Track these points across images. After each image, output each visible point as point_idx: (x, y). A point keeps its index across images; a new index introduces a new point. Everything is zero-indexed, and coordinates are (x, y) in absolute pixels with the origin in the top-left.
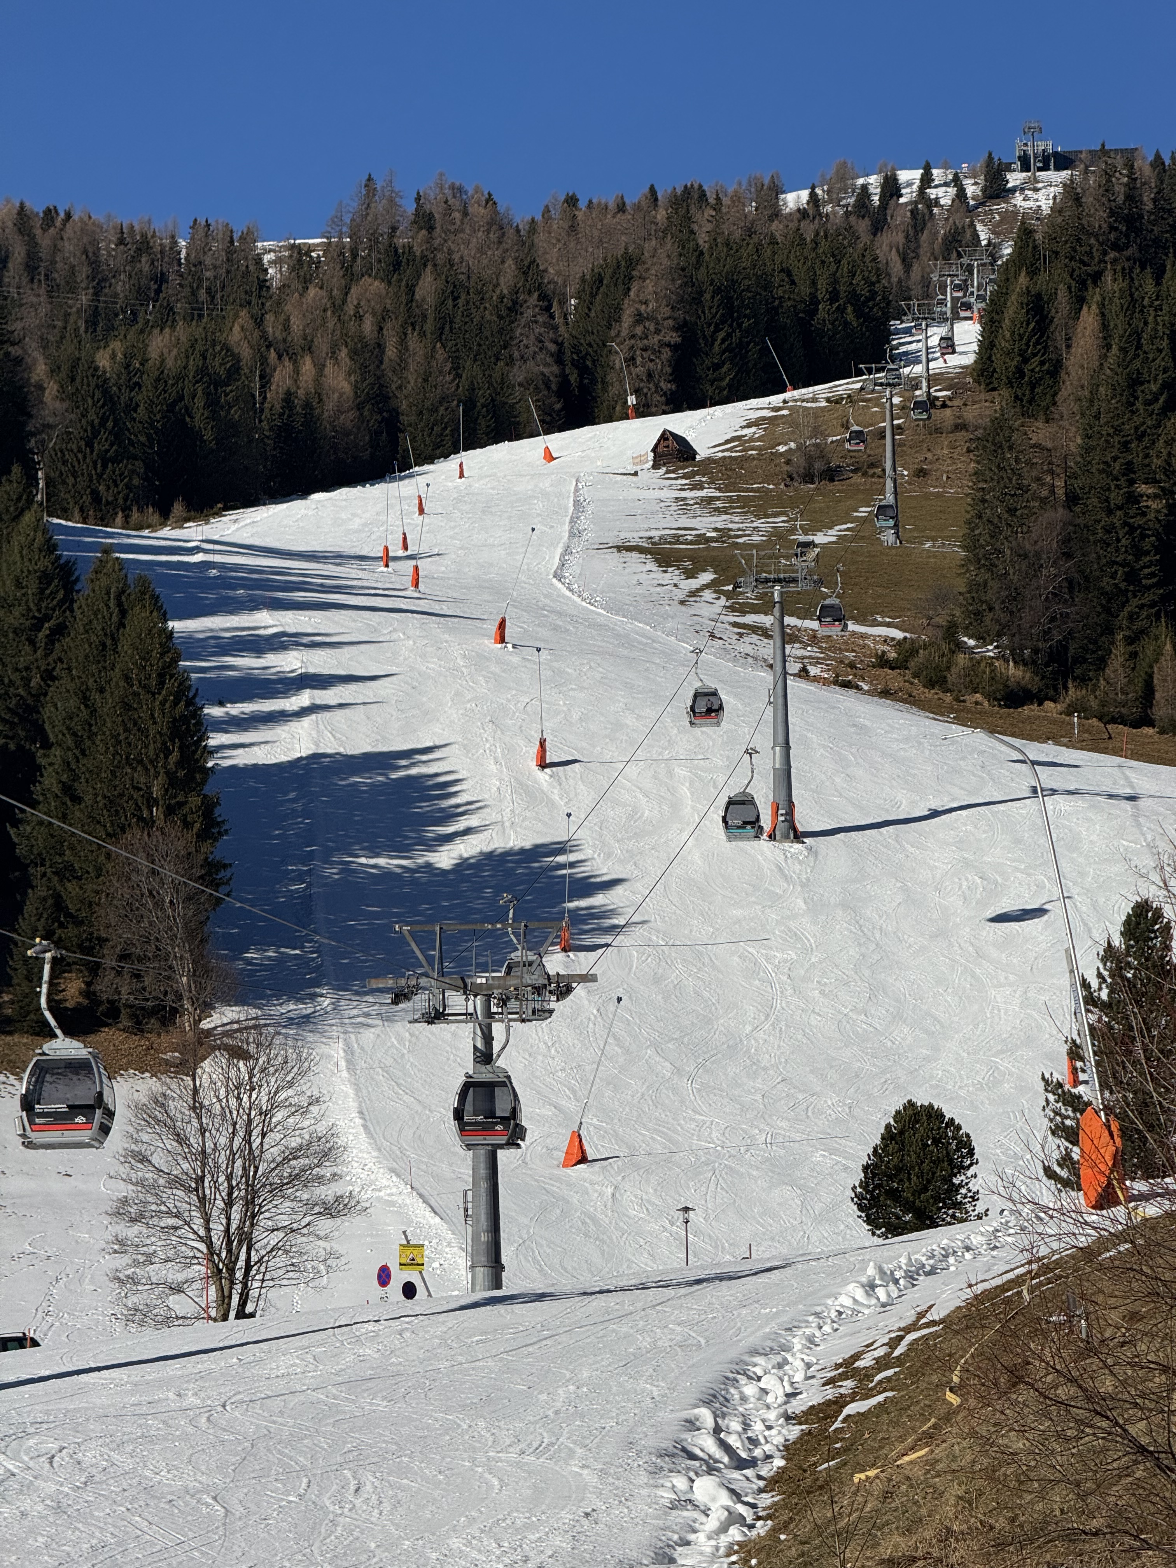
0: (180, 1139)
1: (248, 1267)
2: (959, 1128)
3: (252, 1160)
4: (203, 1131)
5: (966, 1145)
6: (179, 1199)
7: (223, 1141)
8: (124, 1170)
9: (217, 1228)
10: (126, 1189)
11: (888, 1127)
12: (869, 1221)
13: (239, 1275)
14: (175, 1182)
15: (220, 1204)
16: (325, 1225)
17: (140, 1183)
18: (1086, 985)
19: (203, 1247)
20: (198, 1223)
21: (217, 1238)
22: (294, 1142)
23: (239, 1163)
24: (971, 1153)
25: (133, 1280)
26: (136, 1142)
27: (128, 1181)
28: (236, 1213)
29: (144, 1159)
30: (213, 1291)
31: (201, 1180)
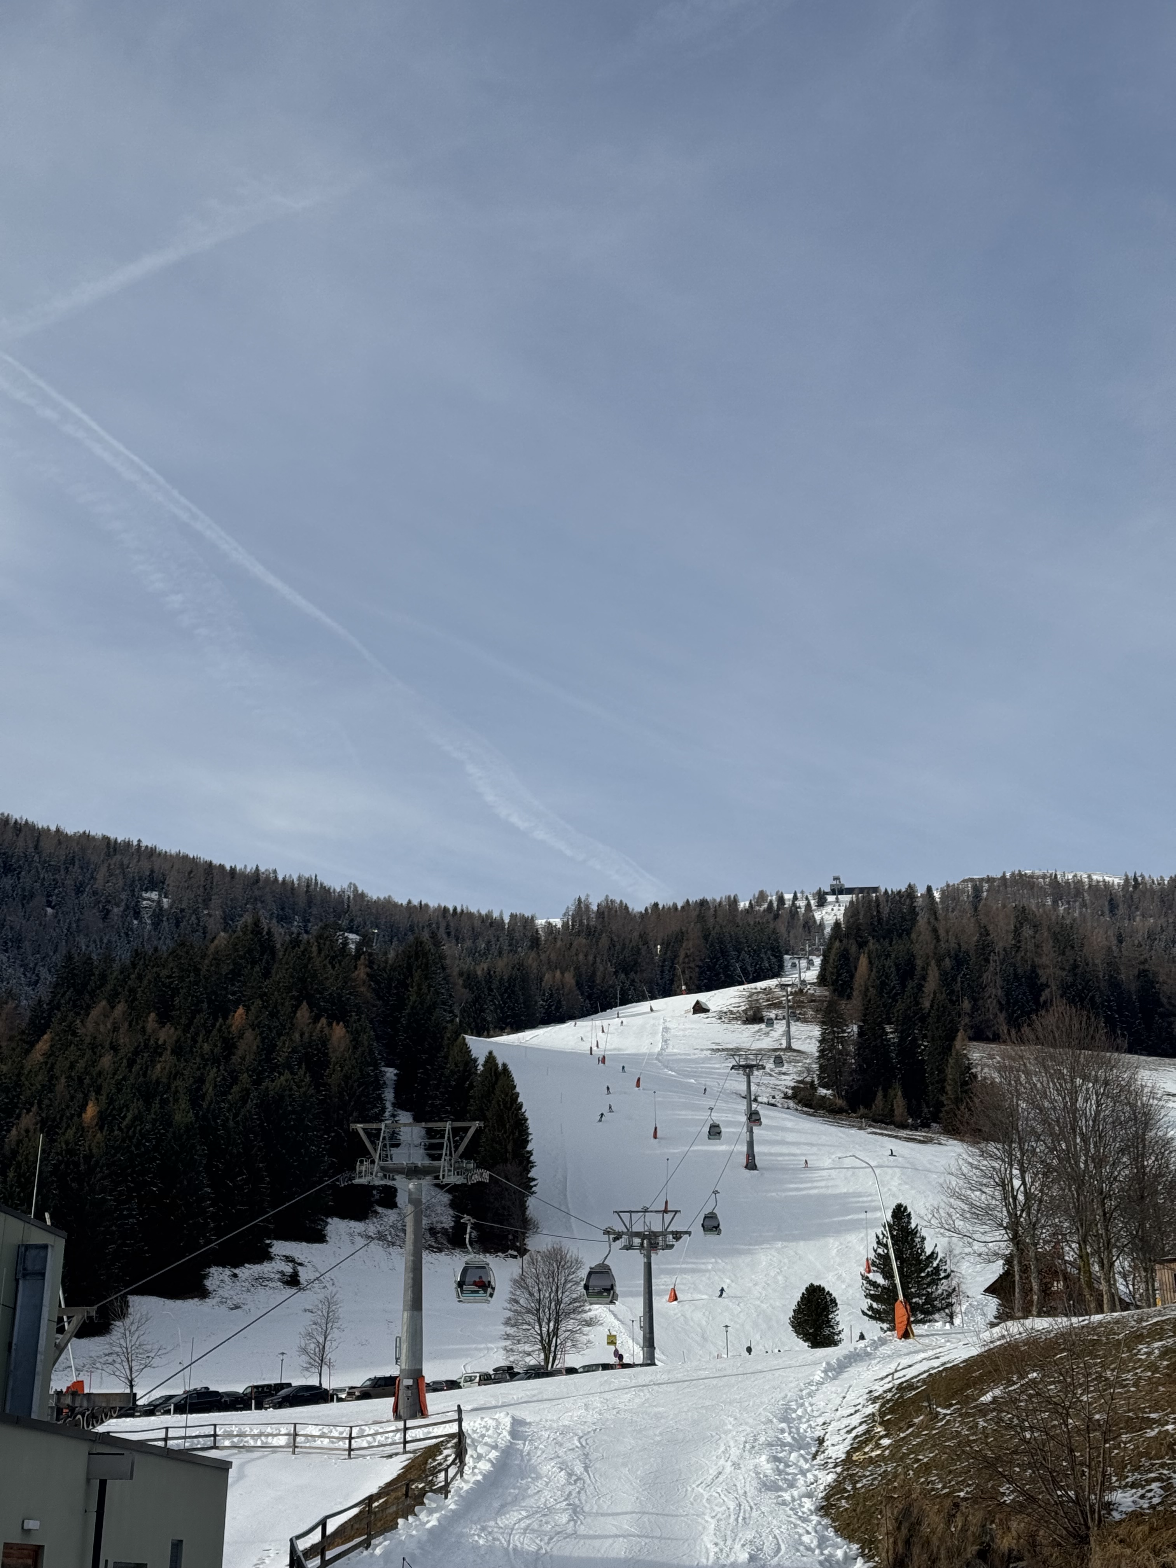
0: (531, 1295)
1: (556, 1346)
2: (831, 1295)
3: (559, 1302)
4: (539, 1290)
5: (834, 1302)
6: (530, 1318)
7: (547, 1295)
8: (509, 1306)
9: (545, 1330)
10: (509, 1314)
11: (803, 1294)
12: (796, 1332)
13: (553, 1349)
14: (529, 1311)
15: (546, 1320)
16: (586, 1329)
17: (515, 1311)
18: (877, 1237)
19: (539, 1337)
20: (537, 1327)
21: (545, 1336)
22: (574, 1296)
23: (553, 1304)
24: (836, 1305)
25: (512, 1350)
26: (514, 1295)
27: (510, 1310)
28: (552, 1324)
29: (517, 1302)
30: (542, 1356)
31: (538, 1310)
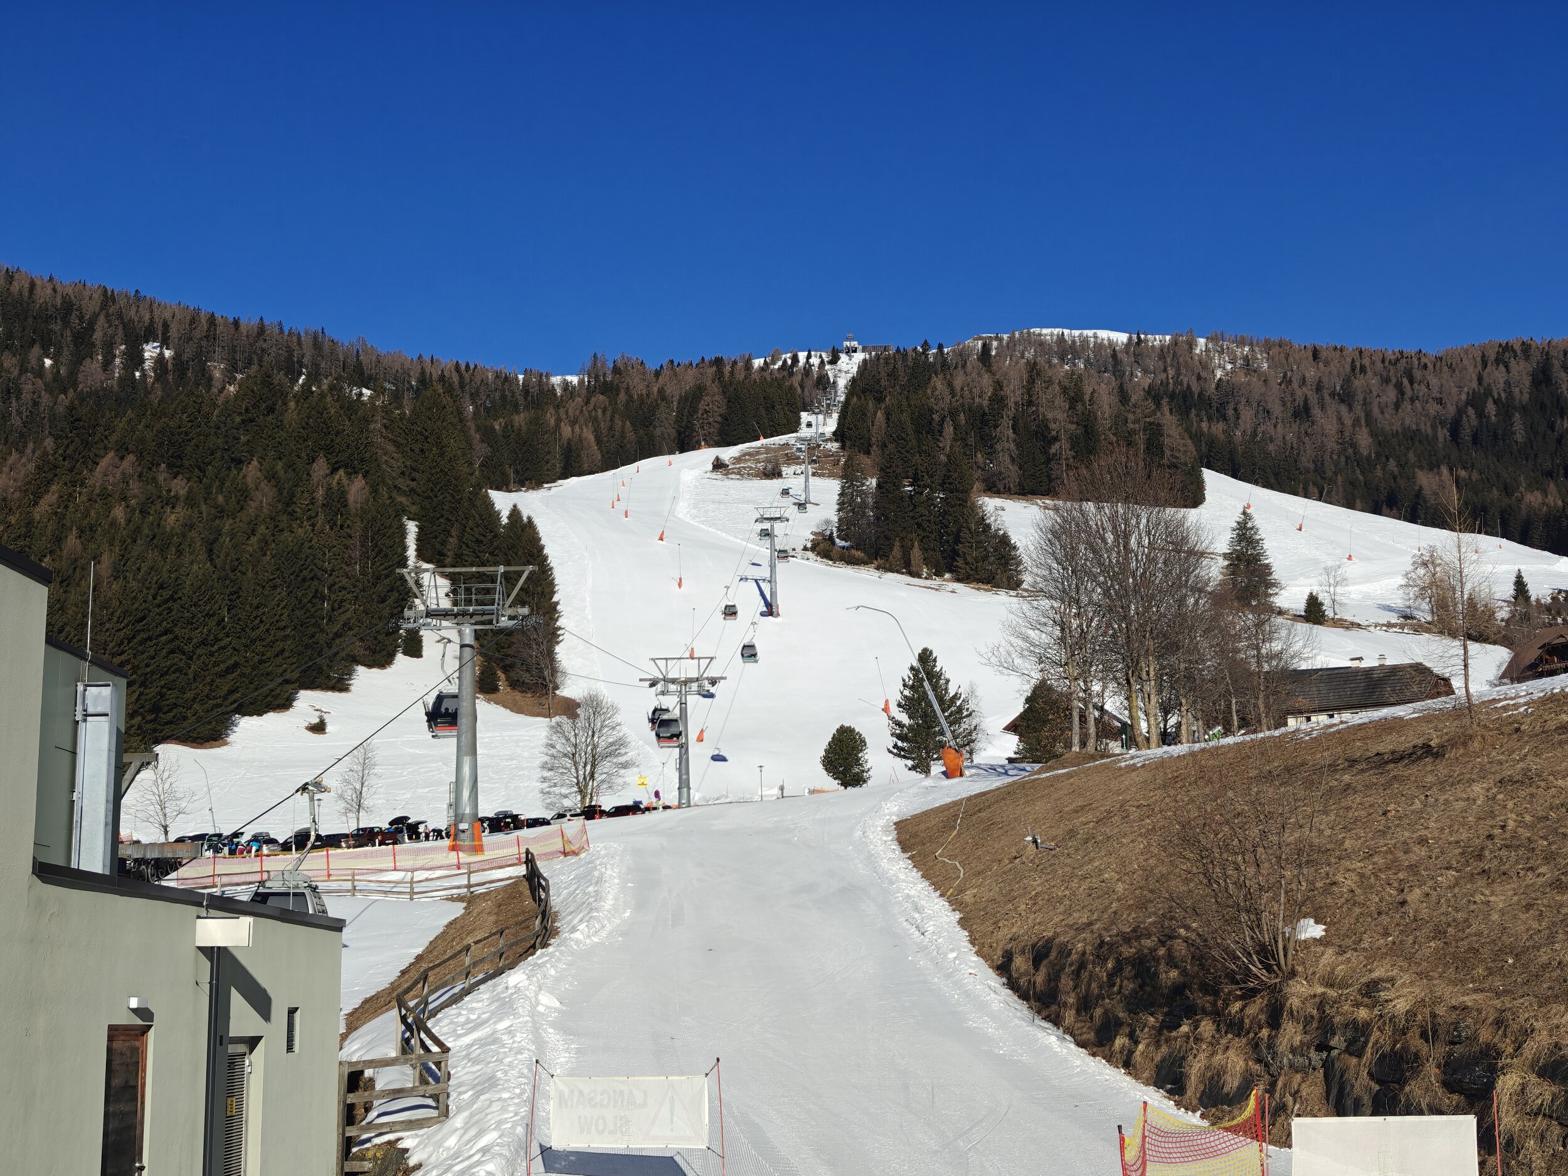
0: (568, 740)
1: (593, 789)
2: (861, 735)
3: (595, 747)
4: (576, 735)
5: (863, 742)
6: (568, 762)
7: (583, 740)
8: (545, 750)
9: (581, 773)
10: (547, 758)
11: (834, 735)
12: (826, 769)
13: (589, 791)
14: (565, 755)
15: (582, 764)
16: (622, 771)
17: (553, 756)
18: (904, 680)
19: (575, 780)
20: (573, 770)
21: (581, 779)
22: (610, 740)
23: (589, 748)
24: (865, 745)
25: (549, 793)
26: (551, 740)
27: (547, 754)
28: (588, 768)
29: (553, 747)
30: (579, 798)
31: (574, 755)
